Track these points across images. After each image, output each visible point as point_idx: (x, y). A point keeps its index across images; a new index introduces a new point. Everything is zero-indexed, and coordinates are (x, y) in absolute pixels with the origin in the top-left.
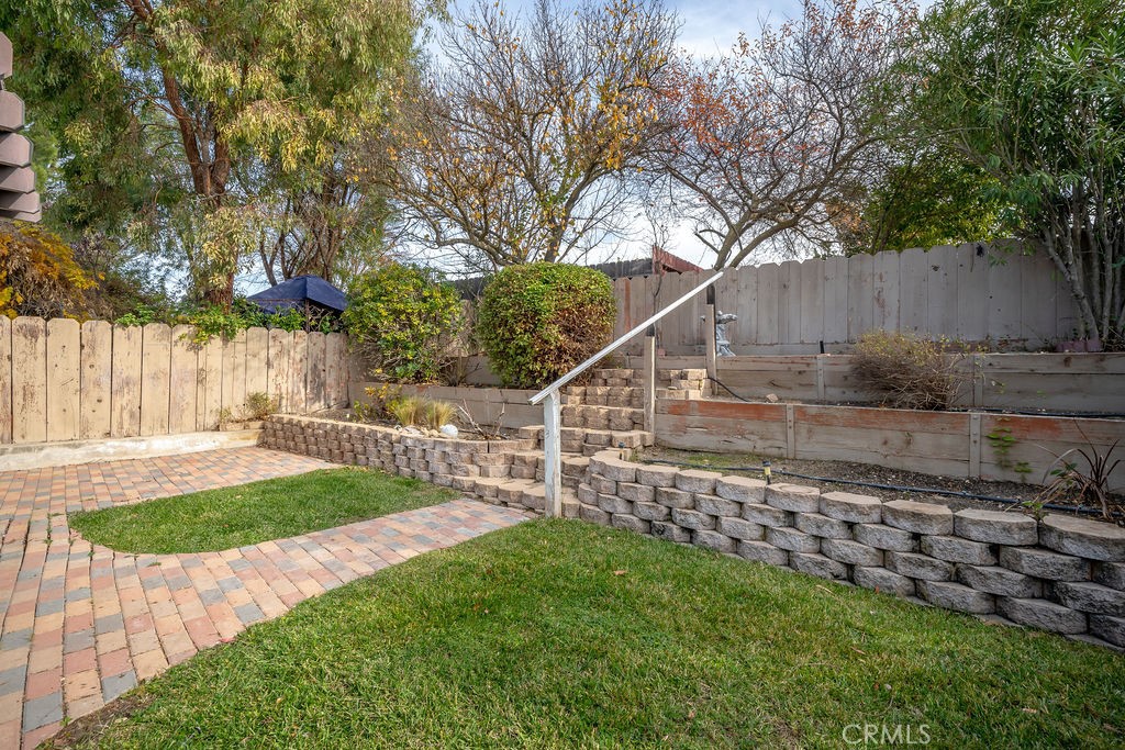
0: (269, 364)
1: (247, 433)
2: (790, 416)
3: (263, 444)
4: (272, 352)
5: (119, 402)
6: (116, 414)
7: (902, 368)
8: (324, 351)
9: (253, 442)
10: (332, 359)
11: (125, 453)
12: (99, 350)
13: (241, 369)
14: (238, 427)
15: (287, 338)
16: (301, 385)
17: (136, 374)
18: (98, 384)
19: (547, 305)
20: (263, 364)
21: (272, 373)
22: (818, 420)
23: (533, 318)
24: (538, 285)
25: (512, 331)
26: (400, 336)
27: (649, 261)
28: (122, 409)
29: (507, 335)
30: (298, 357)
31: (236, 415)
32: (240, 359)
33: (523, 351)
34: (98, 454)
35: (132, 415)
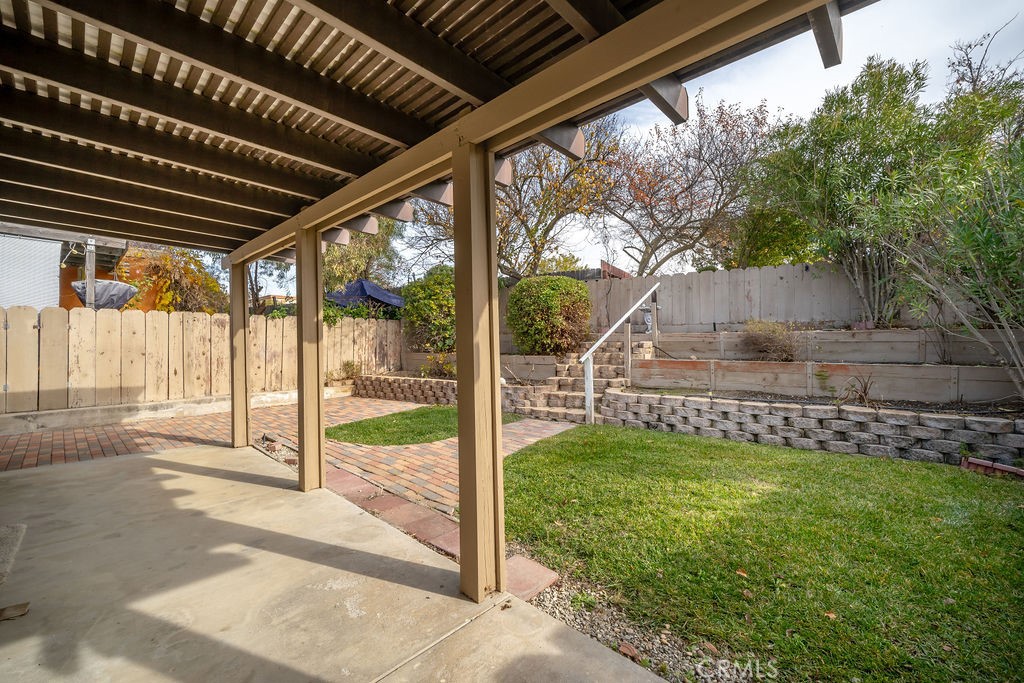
0: (354, 342)
1: (345, 388)
2: (712, 367)
3: (356, 394)
4: (356, 333)
5: (270, 368)
6: (268, 376)
7: (770, 340)
8: (386, 332)
9: (349, 393)
10: (391, 337)
11: (277, 402)
12: (259, 335)
13: (339, 345)
14: (339, 383)
15: (365, 324)
16: (373, 355)
17: (279, 350)
18: (258, 357)
19: (556, 303)
20: (351, 342)
21: (356, 347)
22: (728, 369)
23: (547, 311)
24: (547, 291)
25: (533, 319)
26: (444, 322)
27: (599, 271)
28: (272, 372)
29: (530, 322)
30: (371, 337)
31: (336, 376)
32: (338, 339)
33: (539, 332)
34: (262, 402)
35: (277, 377)
